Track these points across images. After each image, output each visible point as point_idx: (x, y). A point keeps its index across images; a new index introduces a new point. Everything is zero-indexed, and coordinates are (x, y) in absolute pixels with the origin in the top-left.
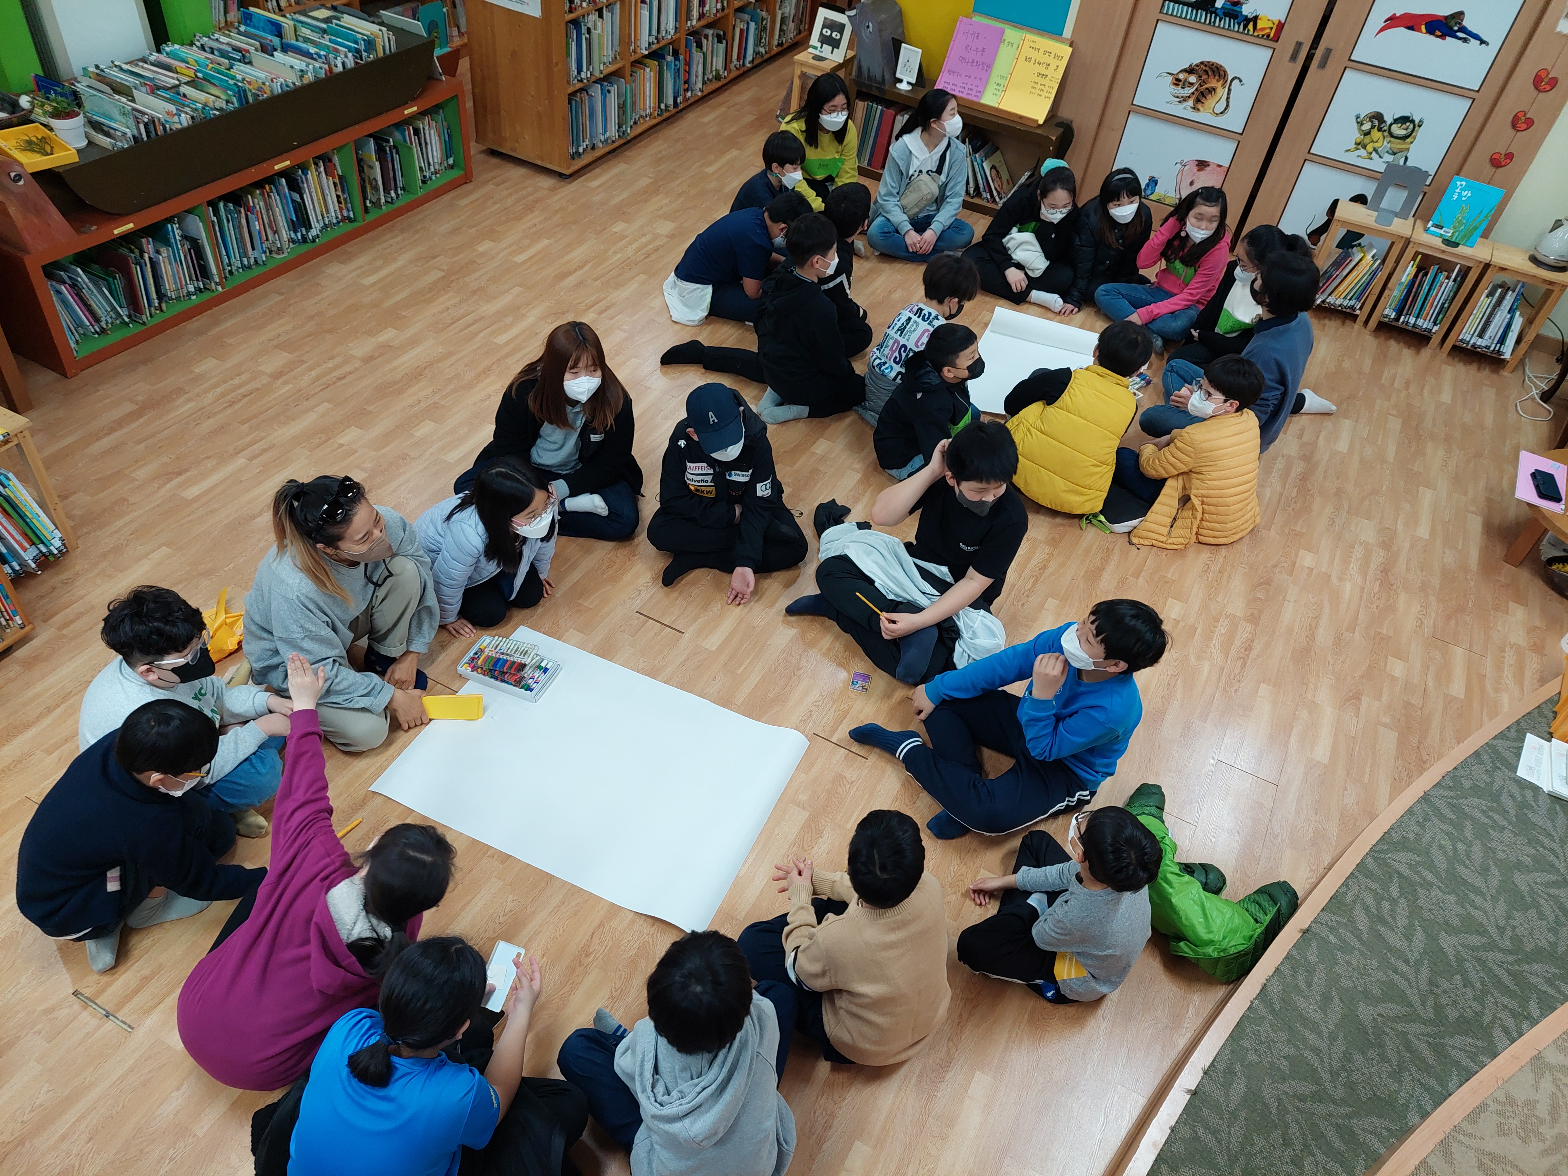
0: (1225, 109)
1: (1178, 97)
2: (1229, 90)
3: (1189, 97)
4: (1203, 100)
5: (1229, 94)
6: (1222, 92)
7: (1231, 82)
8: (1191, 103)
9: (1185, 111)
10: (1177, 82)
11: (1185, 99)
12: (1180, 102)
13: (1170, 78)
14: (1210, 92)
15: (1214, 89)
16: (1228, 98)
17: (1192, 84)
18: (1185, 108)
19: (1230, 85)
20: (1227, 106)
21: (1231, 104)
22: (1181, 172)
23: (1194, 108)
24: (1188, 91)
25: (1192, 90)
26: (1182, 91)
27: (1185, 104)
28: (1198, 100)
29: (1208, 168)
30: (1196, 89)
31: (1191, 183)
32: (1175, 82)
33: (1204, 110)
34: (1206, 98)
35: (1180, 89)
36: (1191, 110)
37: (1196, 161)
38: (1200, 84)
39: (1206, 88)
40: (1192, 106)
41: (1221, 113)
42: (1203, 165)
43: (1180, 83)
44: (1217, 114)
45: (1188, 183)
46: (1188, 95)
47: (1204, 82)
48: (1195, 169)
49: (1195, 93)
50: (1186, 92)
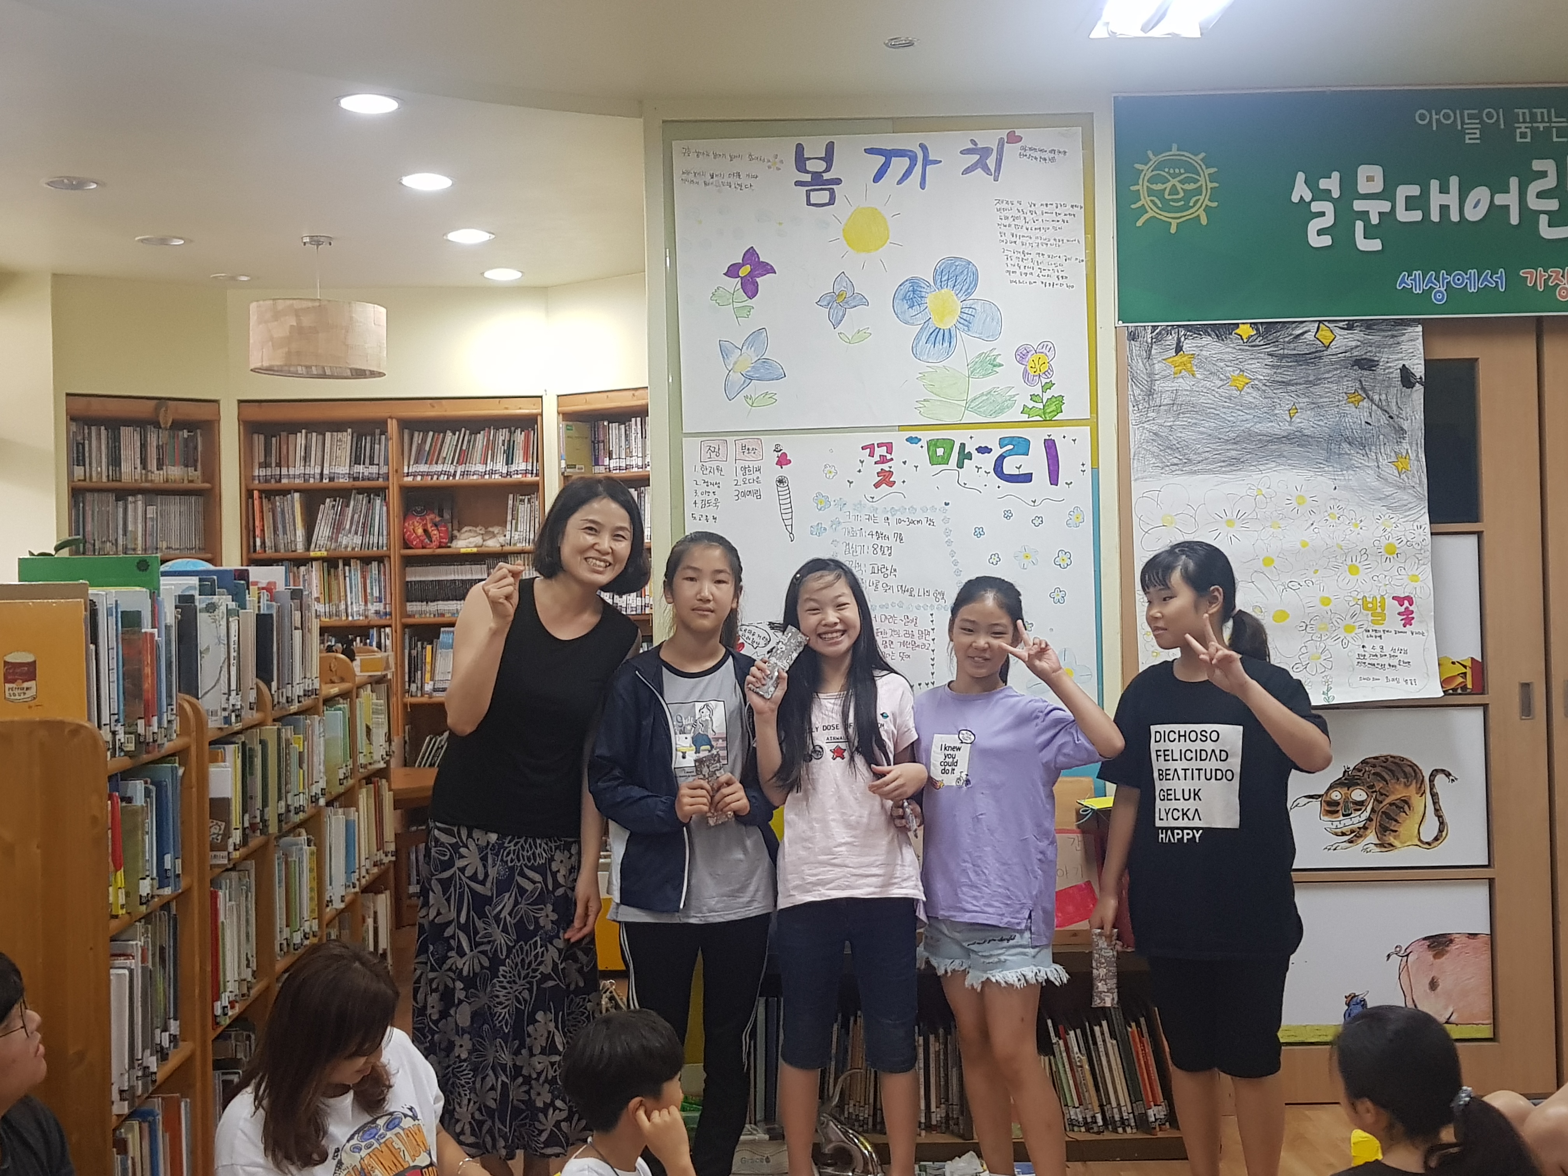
0: (1441, 831)
1: (1343, 834)
2: (1434, 795)
3: (1365, 828)
4: (1393, 825)
5: (1434, 803)
6: (1421, 803)
7: (1431, 781)
8: (1371, 837)
9: (1364, 854)
10: (1331, 808)
11: (1356, 835)
12: (1350, 841)
13: (1316, 804)
14: (1401, 809)
15: (1406, 802)
16: (1437, 811)
17: (1361, 803)
18: (1365, 850)
19: (1432, 787)
20: (1442, 823)
21: (1447, 818)
22: (1404, 969)
23: (1381, 845)
24: (1358, 819)
25: (1366, 815)
26: (1347, 821)
27: (1362, 843)
28: (1383, 830)
29: (1453, 947)
30: (1373, 810)
31: (1433, 985)
32: (1328, 809)
33: (1402, 843)
34: (1396, 821)
35: (1342, 818)
36: (1378, 850)
37: (1425, 939)
38: (1376, 799)
39: (1391, 804)
40: (1378, 842)
41: (1436, 839)
42: (1440, 944)
43: (1339, 808)
44: (1428, 844)
45: (1427, 987)
46: (1361, 825)
47: (1382, 794)
48: (1429, 955)
49: (1374, 817)
50: (1356, 820)
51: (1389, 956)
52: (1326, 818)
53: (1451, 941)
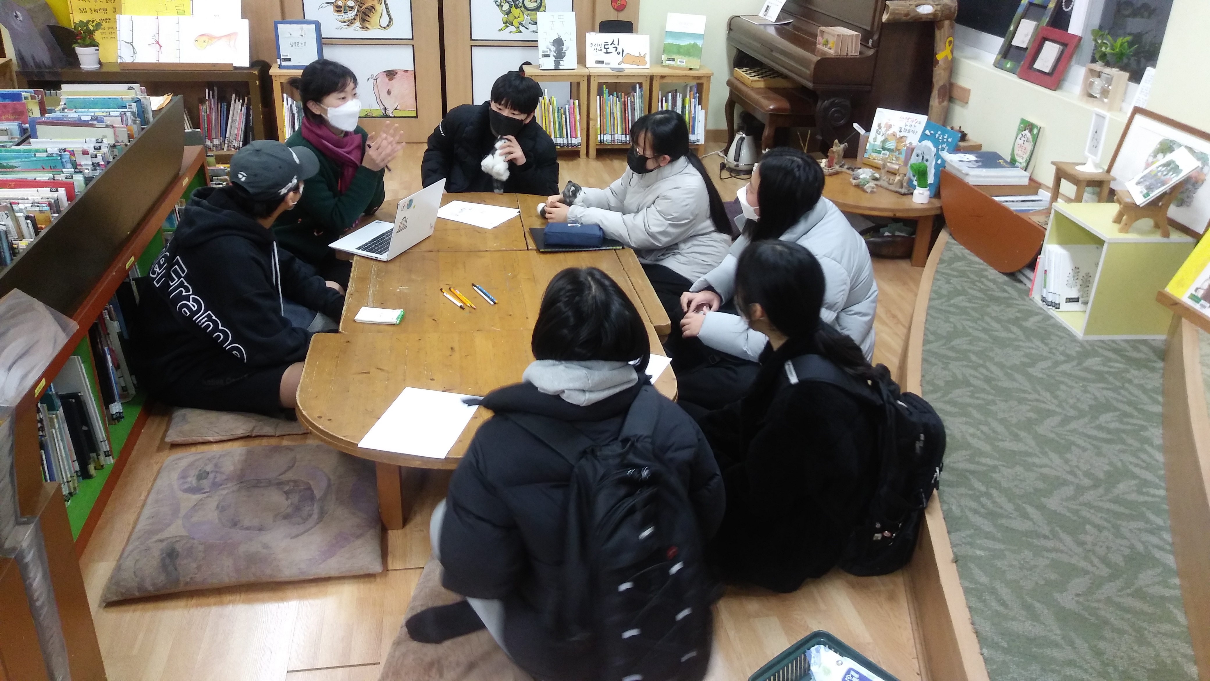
0: (390, 22)
1: (345, 22)
2: (386, 5)
3: (354, 19)
4: (367, 18)
5: (386, 8)
6: (380, 8)
8: (358, 24)
9: (355, 31)
10: (338, 9)
11: (351, 22)
12: (348, 26)
13: (331, 7)
14: (371, 10)
15: (373, 8)
16: (388, 12)
17: (352, 7)
20: (390, 18)
21: (392, 16)
22: (376, 85)
23: (363, 28)
24: (351, 15)
25: (355, 13)
26: (346, 16)
27: (353, 26)
28: (363, 20)
29: (397, 76)
30: (358, 11)
31: (389, 93)
32: (336, 9)
33: (372, 27)
34: (369, 16)
35: (343, 14)
36: (361, 30)
37: (385, 72)
38: (359, 6)
39: (366, 8)
40: (361, 26)
41: (388, 26)
42: (392, 74)
43: (342, 9)
44: (385, 28)
45: (386, 93)
46: (353, 18)
47: (361, 3)
48: (387, 79)
49: (358, 14)
50: (350, 15)
51: (368, 79)
52: (336, 14)
53: (396, 73)
